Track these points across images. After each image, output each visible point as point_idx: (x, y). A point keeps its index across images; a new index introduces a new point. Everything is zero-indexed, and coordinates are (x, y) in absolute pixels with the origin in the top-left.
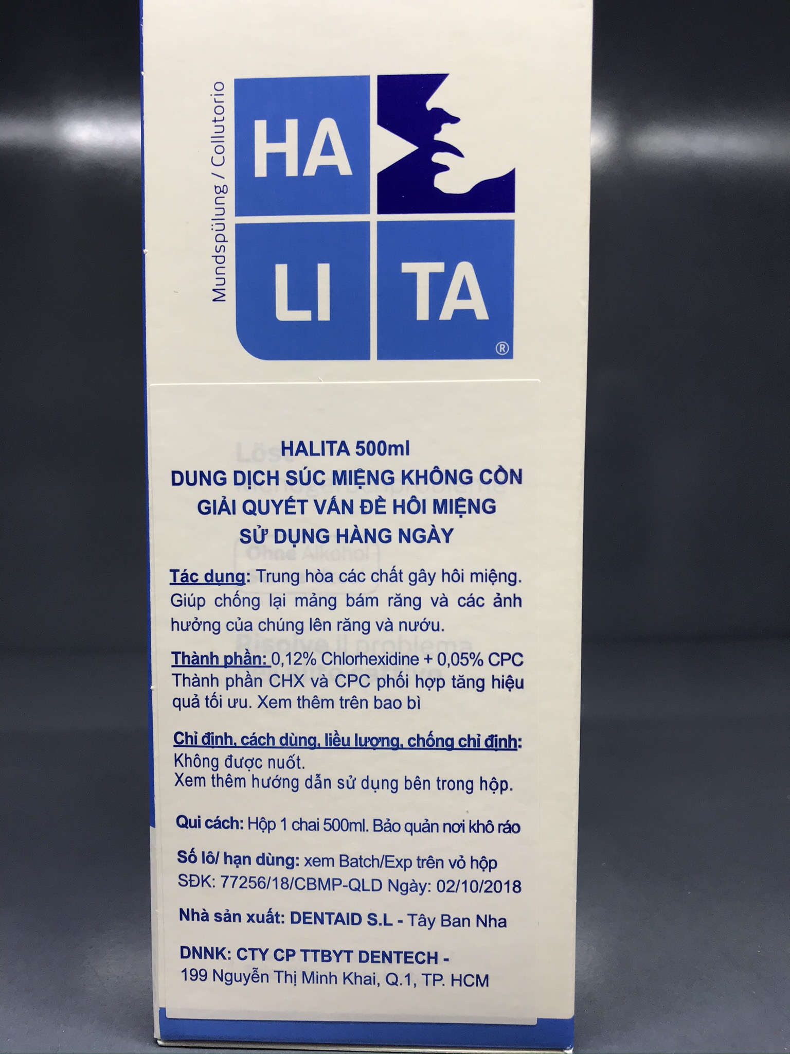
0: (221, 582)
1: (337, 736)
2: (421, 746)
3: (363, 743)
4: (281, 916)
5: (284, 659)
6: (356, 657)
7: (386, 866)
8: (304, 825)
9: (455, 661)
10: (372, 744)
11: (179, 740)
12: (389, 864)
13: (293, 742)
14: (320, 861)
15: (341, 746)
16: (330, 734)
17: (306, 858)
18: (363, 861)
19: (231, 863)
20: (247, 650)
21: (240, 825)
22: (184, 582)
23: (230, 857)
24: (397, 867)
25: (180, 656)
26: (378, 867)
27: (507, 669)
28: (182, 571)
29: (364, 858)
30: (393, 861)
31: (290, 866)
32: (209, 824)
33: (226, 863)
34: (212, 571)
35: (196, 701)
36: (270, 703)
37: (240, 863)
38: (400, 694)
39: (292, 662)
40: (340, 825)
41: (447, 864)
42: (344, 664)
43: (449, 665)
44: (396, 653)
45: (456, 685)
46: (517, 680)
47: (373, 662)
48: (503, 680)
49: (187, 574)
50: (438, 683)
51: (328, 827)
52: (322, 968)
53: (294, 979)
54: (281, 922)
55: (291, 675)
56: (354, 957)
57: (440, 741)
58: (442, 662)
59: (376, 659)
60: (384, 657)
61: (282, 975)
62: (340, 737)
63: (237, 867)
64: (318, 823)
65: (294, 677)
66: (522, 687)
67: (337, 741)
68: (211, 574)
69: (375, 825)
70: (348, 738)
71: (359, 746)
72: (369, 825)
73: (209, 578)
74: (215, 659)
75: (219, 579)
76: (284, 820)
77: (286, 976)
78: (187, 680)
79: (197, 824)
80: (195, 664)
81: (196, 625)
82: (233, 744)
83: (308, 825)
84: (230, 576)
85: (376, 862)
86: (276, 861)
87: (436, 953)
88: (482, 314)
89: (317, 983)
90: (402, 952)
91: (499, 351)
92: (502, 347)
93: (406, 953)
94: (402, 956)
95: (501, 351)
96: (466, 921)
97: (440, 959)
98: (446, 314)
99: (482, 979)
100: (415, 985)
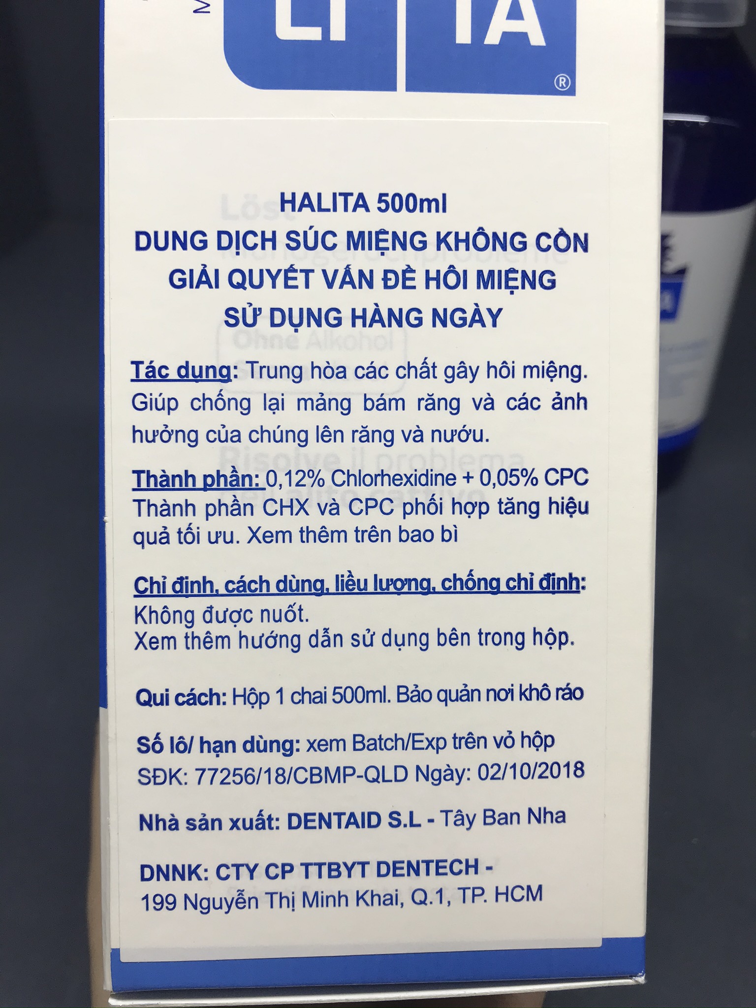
0: (199, 378)
1: (351, 578)
2: (458, 589)
3: (384, 586)
4: (275, 819)
5: (283, 479)
6: (376, 476)
7: (414, 748)
8: (306, 696)
9: (503, 481)
10: (396, 588)
11: (142, 588)
12: (417, 745)
13: (294, 587)
14: (327, 744)
15: (356, 591)
16: (343, 576)
17: (308, 741)
18: (383, 742)
19: (209, 751)
20: (233, 467)
21: (222, 699)
22: (150, 378)
23: (208, 743)
24: (427, 748)
25: (144, 477)
26: (403, 749)
27: (569, 489)
28: (147, 364)
29: (384, 737)
30: (422, 741)
31: (288, 753)
32: (181, 699)
33: (202, 751)
34: (187, 363)
35: (164, 535)
36: (264, 537)
37: (221, 751)
38: (432, 522)
39: (294, 483)
40: (354, 695)
41: (491, 743)
42: (360, 485)
43: (494, 484)
44: (427, 470)
45: (503, 511)
46: (580, 503)
47: (397, 482)
48: (563, 503)
49: (153, 367)
50: (480, 508)
51: (337, 698)
52: (328, 886)
53: (291, 903)
54: (275, 828)
55: (292, 500)
56: (371, 870)
57: (483, 583)
58: (485, 481)
59: (401, 479)
60: (412, 475)
61: (276, 898)
62: (355, 579)
63: (218, 756)
64: (325, 692)
65: (295, 503)
66: (586, 512)
67: (350, 585)
68: (186, 368)
69: (399, 694)
70: (366, 580)
71: (379, 590)
72: (392, 694)
73: (183, 372)
74: (190, 480)
75: (197, 373)
76: (281, 691)
77: (281, 898)
78: (153, 509)
79: (164, 700)
80: (165, 486)
81: (166, 435)
82: (214, 591)
83: (313, 697)
84: (211, 371)
85: (400, 743)
86: (269, 746)
87: (476, 861)
88: (537, 39)
89: (322, 906)
90: (432, 861)
91: (558, 86)
92: (563, 80)
93: (438, 862)
94: (433, 866)
95: (560, 86)
96: (515, 817)
97: (482, 867)
98: (493, 37)
99: (534, 891)
100: (449, 902)
